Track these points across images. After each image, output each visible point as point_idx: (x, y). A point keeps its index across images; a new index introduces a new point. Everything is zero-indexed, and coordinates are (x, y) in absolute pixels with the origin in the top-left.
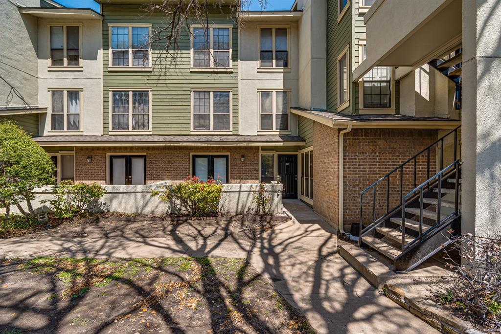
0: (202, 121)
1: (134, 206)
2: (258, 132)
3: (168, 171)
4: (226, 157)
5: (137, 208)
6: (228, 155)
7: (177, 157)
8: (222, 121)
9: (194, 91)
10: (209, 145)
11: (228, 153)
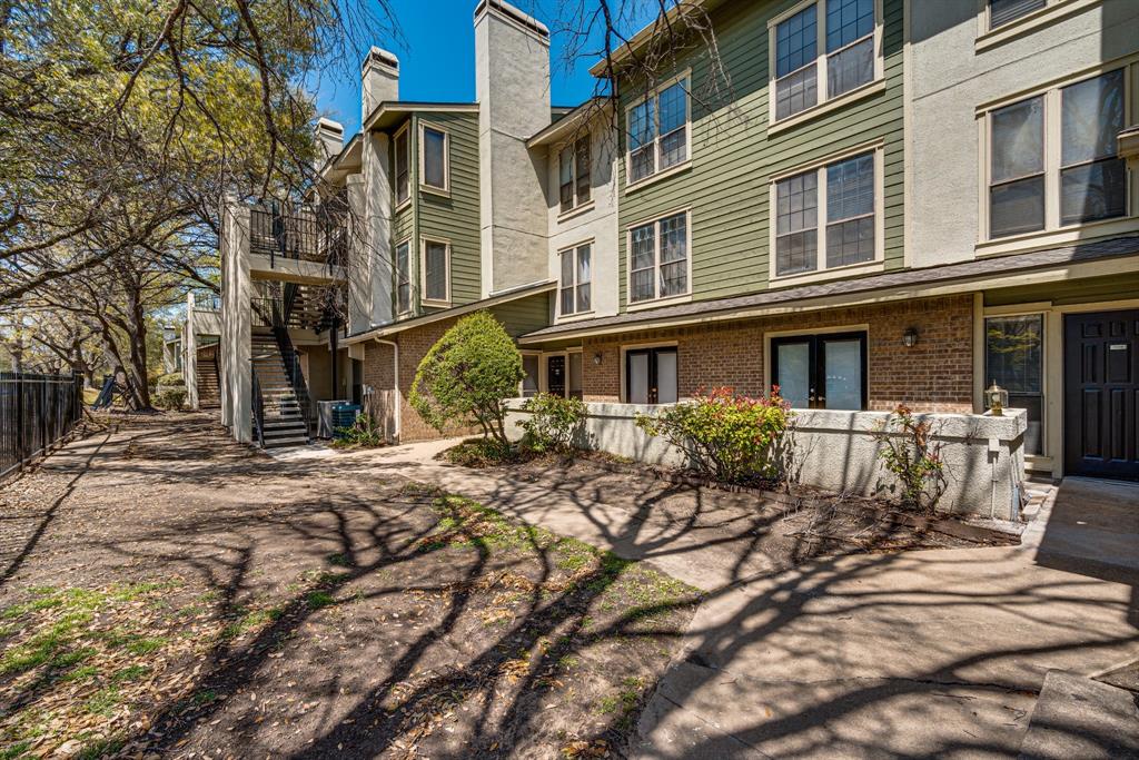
0: (796, 249)
1: (632, 444)
2: (977, 247)
3: (717, 379)
4: (861, 336)
5: (636, 449)
6: (865, 332)
7: (735, 345)
8: (852, 237)
9: (777, 182)
10: (798, 310)
11: (865, 327)
